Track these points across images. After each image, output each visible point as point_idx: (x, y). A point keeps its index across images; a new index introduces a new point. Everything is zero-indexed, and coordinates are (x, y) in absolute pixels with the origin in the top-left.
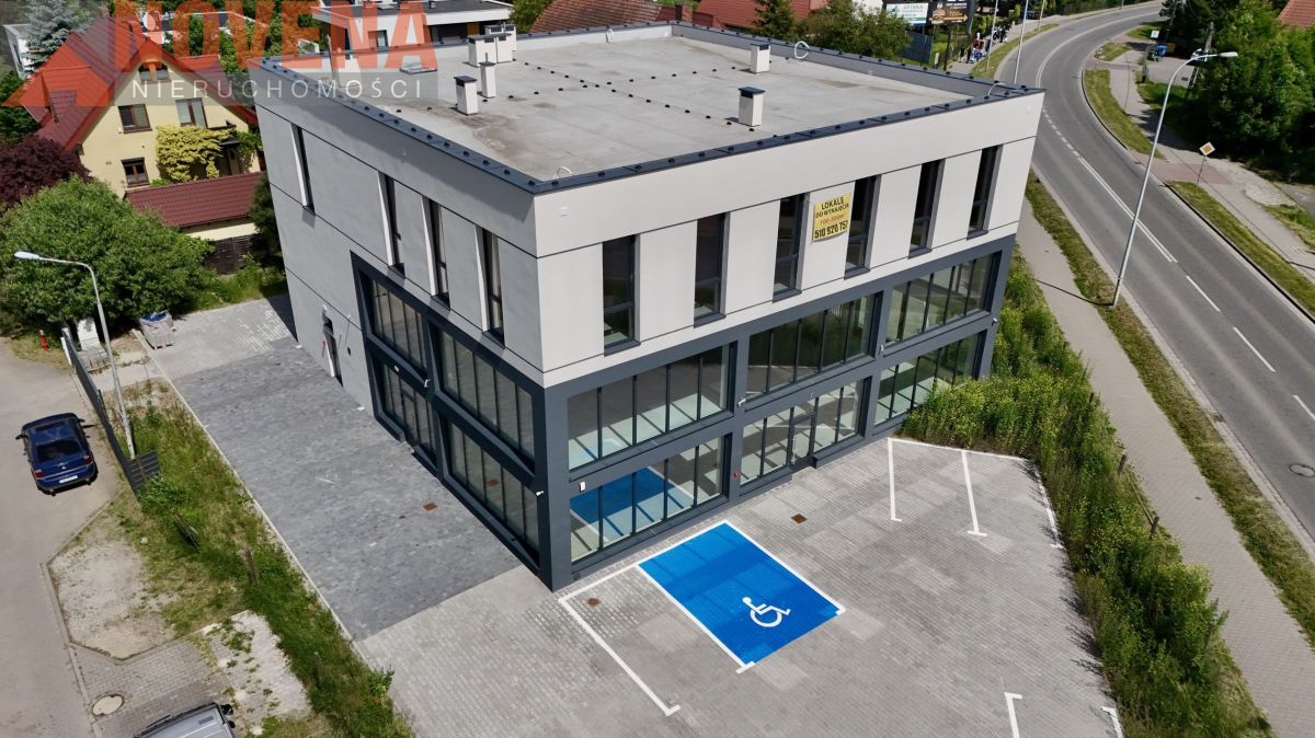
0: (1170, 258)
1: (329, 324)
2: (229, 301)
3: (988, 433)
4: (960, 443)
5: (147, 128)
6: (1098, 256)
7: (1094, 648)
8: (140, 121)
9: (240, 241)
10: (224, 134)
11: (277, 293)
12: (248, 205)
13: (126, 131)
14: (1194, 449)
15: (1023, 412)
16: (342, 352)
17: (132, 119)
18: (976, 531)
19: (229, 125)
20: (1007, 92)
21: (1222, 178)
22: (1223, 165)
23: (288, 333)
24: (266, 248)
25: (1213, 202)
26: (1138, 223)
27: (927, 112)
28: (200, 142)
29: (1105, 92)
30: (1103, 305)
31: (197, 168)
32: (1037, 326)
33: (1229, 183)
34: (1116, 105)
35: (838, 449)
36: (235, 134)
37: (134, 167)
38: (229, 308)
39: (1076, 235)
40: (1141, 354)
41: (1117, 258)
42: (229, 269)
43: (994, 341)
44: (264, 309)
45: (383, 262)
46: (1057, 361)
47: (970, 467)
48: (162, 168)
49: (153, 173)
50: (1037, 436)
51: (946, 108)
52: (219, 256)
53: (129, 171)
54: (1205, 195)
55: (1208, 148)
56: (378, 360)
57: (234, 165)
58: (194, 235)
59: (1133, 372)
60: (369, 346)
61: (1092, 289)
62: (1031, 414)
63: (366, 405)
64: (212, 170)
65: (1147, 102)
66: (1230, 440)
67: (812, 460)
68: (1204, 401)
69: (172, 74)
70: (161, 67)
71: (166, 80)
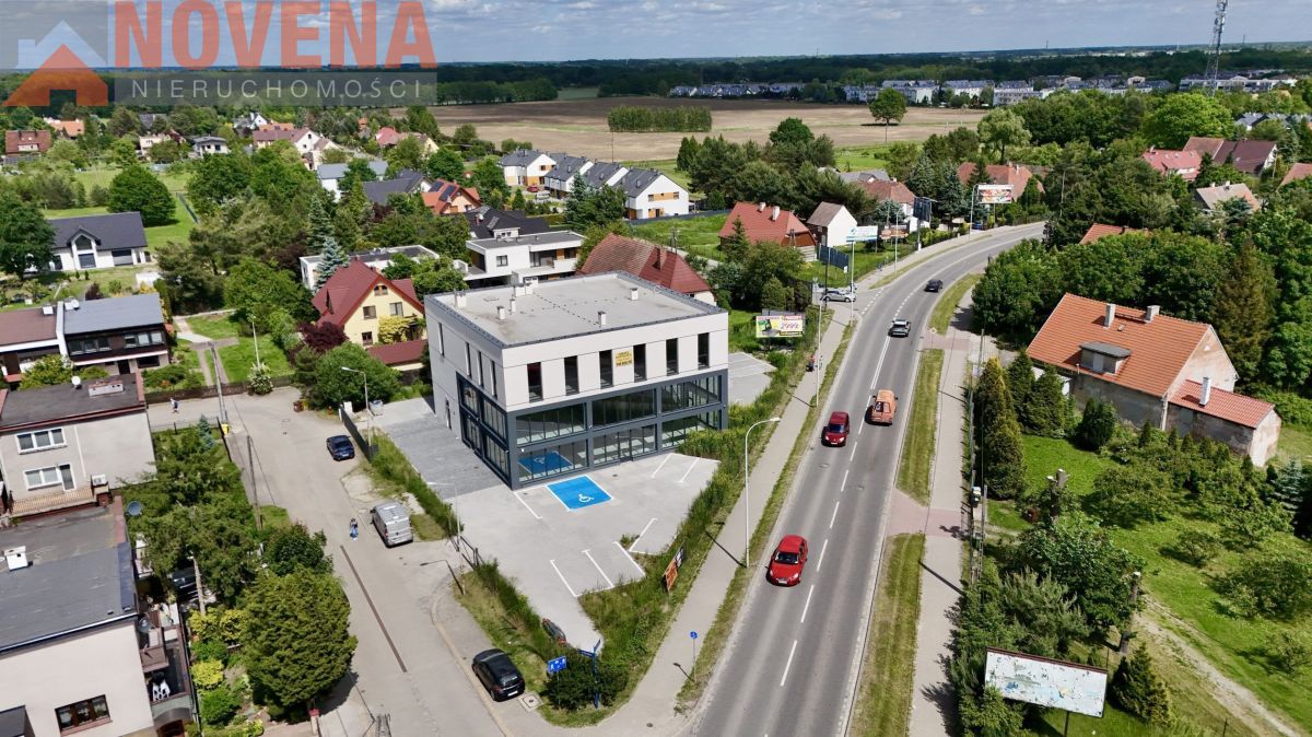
0: (872, 388)
1: (448, 404)
2: (407, 398)
5: (375, 317)
6: (835, 385)
8: (372, 314)
9: (415, 372)
10: (411, 320)
11: (428, 396)
12: (419, 354)
13: (366, 318)
16: (452, 415)
17: (368, 312)
19: (414, 315)
23: (431, 411)
24: (425, 375)
27: (666, 321)
28: (399, 323)
30: (813, 407)
31: (397, 337)
36: (416, 320)
37: (367, 336)
38: (407, 401)
39: (836, 375)
42: (409, 384)
44: (422, 401)
45: (465, 374)
48: (380, 337)
49: (375, 339)
52: (405, 378)
53: (364, 338)
56: (464, 414)
57: (414, 335)
58: (394, 368)
60: (462, 410)
63: (459, 436)
64: (404, 337)
66: (806, 456)
67: (631, 458)
69: (389, 291)
70: (384, 288)
71: (386, 294)
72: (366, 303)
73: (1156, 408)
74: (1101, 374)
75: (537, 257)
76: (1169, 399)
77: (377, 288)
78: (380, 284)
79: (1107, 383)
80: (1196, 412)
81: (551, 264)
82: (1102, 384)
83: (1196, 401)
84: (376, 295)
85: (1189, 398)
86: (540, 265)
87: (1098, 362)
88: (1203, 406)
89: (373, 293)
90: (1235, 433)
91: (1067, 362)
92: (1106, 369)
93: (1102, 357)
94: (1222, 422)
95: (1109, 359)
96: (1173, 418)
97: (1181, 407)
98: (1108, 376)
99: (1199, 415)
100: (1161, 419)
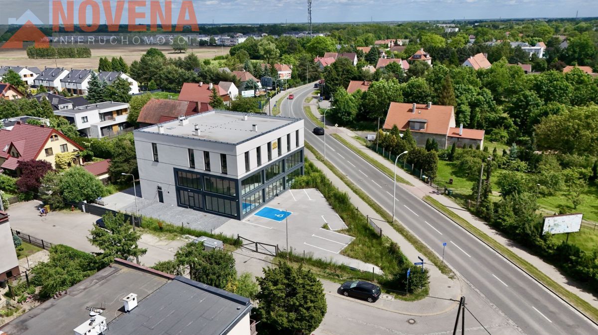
0: (334, 150)
1: (160, 189)
3: (308, 185)
4: (303, 188)
5: (52, 154)
6: (319, 152)
7: (333, 209)
8: (50, 152)
10: (75, 153)
13: (47, 156)
14: (343, 181)
15: (313, 180)
16: (165, 194)
17: (48, 151)
18: (310, 199)
19: (75, 150)
20: (298, 120)
21: (342, 132)
22: (342, 129)
23: (137, 197)
25: (340, 137)
26: (325, 144)
27: (286, 125)
29: (310, 112)
30: (322, 161)
32: (311, 165)
33: (343, 132)
34: (314, 116)
35: (281, 192)
36: (79, 153)
39: (313, 148)
40: (331, 168)
41: (323, 151)
43: (304, 170)
45: (187, 167)
46: (317, 171)
47: (305, 191)
48: (59, 165)
49: (54, 168)
50: (316, 183)
51: (289, 124)
54: (339, 136)
55: (337, 125)
56: (179, 191)
57: (77, 162)
59: (331, 171)
60: (178, 189)
61: (319, 158)
62: (314, 180)
63: (174, 204)
64: (73, 164)
65: (321, 114)
66: (349, 178)
67: (277, 195)
68: (344, 173)
69: (59, 137)
70: (56, 136)
71: (57, 140)
72: (46, 147)
73: (443, 139)
74: (419, 130)
75: (103, 116)
76: (447, 135)
77: (52, 137)
78: (54, 134)
79: (421, 133)
80: (458, 138)
81: (112, 119)
82: (419, 134)
83: (458, 134)
84: (52, 141)
85: (454, 133)
86: (105, 120)
87: (417, 126)
88: (460, 135)
89: (50, 140)
90: (474, 143)
91: (403, 128)
92: (420, 128)
93: (419, 124)
94: (469, 140)
95: (422, 124)
96: (449, 142)
97: (452, 137)
98: (422, 130)
99: (460, 139)
100: (445, 143)
